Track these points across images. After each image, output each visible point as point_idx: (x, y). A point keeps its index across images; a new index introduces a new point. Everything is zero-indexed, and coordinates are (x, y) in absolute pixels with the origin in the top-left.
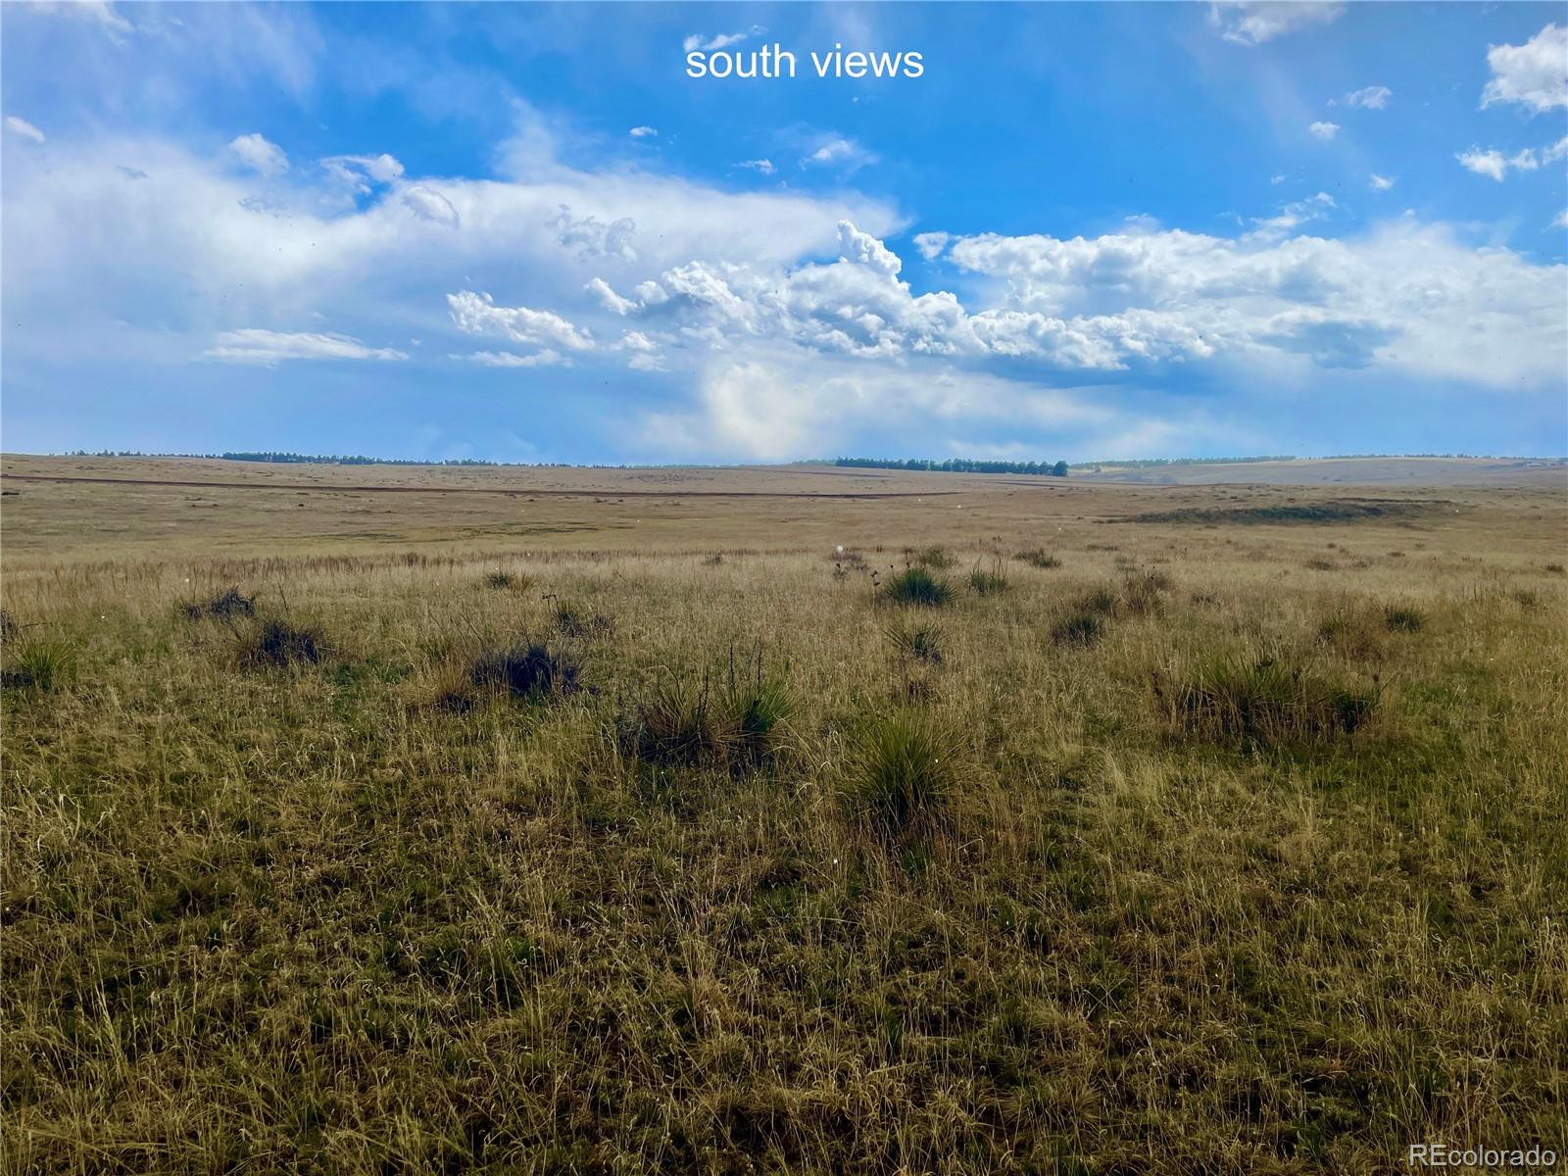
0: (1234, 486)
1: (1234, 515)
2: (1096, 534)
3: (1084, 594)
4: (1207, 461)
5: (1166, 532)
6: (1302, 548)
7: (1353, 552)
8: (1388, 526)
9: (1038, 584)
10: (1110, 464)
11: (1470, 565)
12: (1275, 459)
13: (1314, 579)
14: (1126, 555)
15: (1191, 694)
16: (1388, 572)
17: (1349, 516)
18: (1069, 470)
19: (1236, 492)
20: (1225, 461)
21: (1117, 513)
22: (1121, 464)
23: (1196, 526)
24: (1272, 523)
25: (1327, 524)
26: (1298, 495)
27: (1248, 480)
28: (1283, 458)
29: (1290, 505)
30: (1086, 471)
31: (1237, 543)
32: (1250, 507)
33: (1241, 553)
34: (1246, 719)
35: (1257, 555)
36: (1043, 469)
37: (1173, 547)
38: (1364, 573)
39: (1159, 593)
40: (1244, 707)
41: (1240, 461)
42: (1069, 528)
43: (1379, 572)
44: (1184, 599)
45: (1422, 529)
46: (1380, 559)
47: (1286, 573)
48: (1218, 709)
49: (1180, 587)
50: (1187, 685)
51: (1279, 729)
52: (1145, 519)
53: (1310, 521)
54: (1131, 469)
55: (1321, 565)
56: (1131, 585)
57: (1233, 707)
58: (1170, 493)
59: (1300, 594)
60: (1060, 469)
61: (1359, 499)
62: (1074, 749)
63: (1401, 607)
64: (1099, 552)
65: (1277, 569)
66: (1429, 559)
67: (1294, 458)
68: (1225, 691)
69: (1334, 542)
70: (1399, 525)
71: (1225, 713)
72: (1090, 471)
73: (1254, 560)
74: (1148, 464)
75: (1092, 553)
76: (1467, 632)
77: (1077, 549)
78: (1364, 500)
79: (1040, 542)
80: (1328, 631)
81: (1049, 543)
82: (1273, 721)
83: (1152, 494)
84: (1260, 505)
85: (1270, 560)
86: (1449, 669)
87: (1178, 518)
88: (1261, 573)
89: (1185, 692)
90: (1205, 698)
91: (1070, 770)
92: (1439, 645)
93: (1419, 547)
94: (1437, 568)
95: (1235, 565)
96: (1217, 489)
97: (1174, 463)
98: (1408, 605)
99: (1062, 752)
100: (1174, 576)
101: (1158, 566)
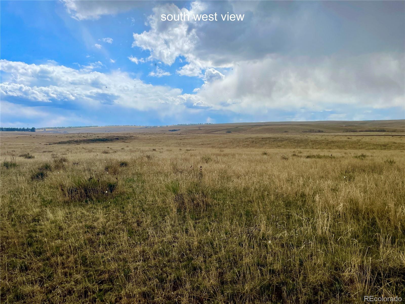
0: (83, 134)
1: (84, 141)
2: (45, 148)
3: (41, 165)
4: (76, 127)
5: (66, 146)
6: (101, 148)
7: (113, 149)
8: (120, 142)
9: (27, 163)
10: (48, 128)
11: (138, 150)
12: (93, 126)
13: (104, 156)
14: (55, 153)
15: (72, 189)
16: (121, 153)
17: (112, 140)
18: (36, 130)
19: (84, 135)
20: (80, 127)
21: (52, 142)
22: (52, 128)
23: (74, 144)
24: (94, 143)
25: (107, 142)
26: (99, 135)
27: (87, 132)
28: (95, 126)
29: (98, 138)
30: (41, 130)
31: (85, 148)
32: (88, 139)
33: (86, 151)
34: (86, 193)
35: (90, 151)
36: (28, 130)
37: (68, 150)
38: (116, 154)
39: (64, 163)
40: (86, 191)
41: (84, 127)
42: (37, 147)
43: (119, 153)
44: (71, 164)
45: (128, 143)
46: (119, 150)
47: (97, 155)
48: (79, 192)
49: (70, 161)
50: (70, 187)
51: (95, 195)
52: (60, 143)
53: (103, 142)
54: (55, 129)
55: (106, 152)
56: (55, 161)
57: (83, 191)
58: (66, 136)
59: (100, 160)
60: (33, 130)
61: (114, 136)
62: (37, 210)
63: (123, 161)
64: (47, 153)
65: (95, 154)
66: (130, 149)
67: (98, 126)
68: (80, 187)
69: (109, 146)
70: (123, 142)
71: (81, 193)
72: (43, 130)
73: (90, 152)
74: (60, 128)
75: (44, 153)
76: (137, 165)
77: (40, 153)
78: (115, 136)
79: (28, 151)
80: (107, 169)
81: (31, 151)
82: (93, 193)
83: (62, 136)
84: (91, 138)
85: (94, 152)
86: (133, 174)
87: (69, 142)
88: (91, 155)
89: (70, 189)
90: (75, 190)
91: (36, 216)
92: (131, 169)
93: (127, 147)
94: (131, 151)
95: (84, 154)
96: (79, 134)
97: (67, 128)
98: (125, 160)
99: (33, 212)
100: (68, 158)
101: (64, 156)
